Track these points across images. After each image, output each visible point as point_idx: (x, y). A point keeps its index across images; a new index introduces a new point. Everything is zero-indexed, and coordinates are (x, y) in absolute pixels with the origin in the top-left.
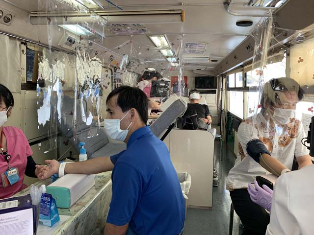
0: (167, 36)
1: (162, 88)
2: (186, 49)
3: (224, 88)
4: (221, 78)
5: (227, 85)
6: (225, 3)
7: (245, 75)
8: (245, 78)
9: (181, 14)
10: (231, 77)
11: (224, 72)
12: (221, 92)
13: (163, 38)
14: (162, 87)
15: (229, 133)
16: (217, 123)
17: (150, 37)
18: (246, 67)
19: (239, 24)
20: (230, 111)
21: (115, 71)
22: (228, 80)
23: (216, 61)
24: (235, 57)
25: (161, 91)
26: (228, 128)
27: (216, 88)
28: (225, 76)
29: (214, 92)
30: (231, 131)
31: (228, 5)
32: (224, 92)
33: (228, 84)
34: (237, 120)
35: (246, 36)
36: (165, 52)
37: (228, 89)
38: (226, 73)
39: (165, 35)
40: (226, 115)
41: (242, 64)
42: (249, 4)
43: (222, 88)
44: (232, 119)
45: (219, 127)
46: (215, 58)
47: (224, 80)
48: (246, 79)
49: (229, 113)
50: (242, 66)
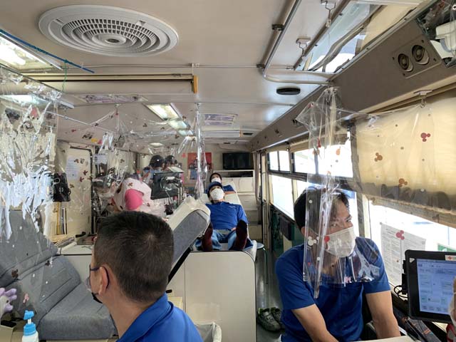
0: (175, 105)
1: (170, 185)
2: (205, 121)
3: (264, 170)
4: (259, 156)
5: (267, 166)
6: (258, 66)
7: (292, 156)
8: (292, 160)
9: (191, 81)
10: (273, 155)
11: (262, 149)
12: (260, 174)
13: (169, 107)
14: (170, 182)
15: (275, 238)
16: (257, 220)
17: (148, 106)
18: (292, 145)
19: (280, 91)
20: (275, 205)
21: (97, 152)
22: (268, 158)
23: (251, 134)
24: (277, 132)
25: (167, 189)
26: (272, 229)
27: (253, 169)
28: (265, 153)
29: (250, 175)
30: (277, 235)
31: (264, 68)
32: (264, 175)
33: (269, 165)
34: (285, 220)
35: (291, 105)
36: (174, 124)
37: (270, 172)
38: (266, 150)
39: (172, 104)
40: (268, 209)
41: (286, 140)
42: (295, 67)
43: (261, 169)
44: (278, 217)
45: (261, 226)
46: (249, 130)
47: (263, 158)
48: (294, 161)
49: (272, 207)
50: (287, 143)
